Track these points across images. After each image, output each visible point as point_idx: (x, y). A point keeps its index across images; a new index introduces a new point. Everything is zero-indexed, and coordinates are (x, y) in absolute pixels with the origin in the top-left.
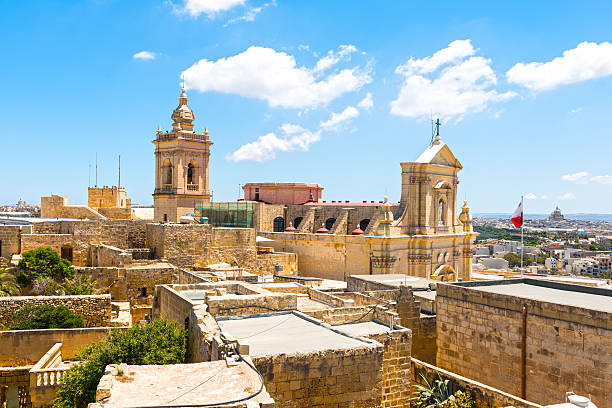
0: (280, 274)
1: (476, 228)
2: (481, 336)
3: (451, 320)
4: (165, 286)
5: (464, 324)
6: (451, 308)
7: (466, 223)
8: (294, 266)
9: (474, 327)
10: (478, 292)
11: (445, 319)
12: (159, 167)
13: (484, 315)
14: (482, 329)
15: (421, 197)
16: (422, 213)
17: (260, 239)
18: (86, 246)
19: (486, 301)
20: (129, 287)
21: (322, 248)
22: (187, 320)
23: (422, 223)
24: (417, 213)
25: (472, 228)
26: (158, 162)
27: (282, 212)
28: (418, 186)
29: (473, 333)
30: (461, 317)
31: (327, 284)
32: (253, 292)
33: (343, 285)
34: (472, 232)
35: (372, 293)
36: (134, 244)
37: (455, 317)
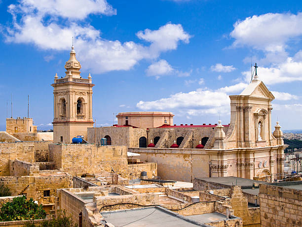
0: (144, 178)
1: (286, 141)
2: (294, 222)
3: (271, 211)
4: (63, 189)
5: (281, 213)
6: (270, 202)
7: (276, 137)
8: (155, 172)
9: (288, 215)
10: (290, 190)
11: (266, 210)
12: (56, 105)
13: (295, 207)
14: (294, 217)
15: (245, 119)
16: (246, 132)
17: (130, 154)
18: (6, 161)
19: (296, 196)
20: (37, 190)
21: (174, 160)
22: (81, 214)
23: (246, 139)
24: (242, 132)
25: (283, 141)
26: (55, 100)
27: (146, 133)
28: (242, 113)
29: (288, 220)
30: (278, 209)
31: (179, 185)
32: (127, 193)
33: (190, 185)
34: (283, 144)
35: (212, 192)
36: (40, 159)
37: (274, 208)
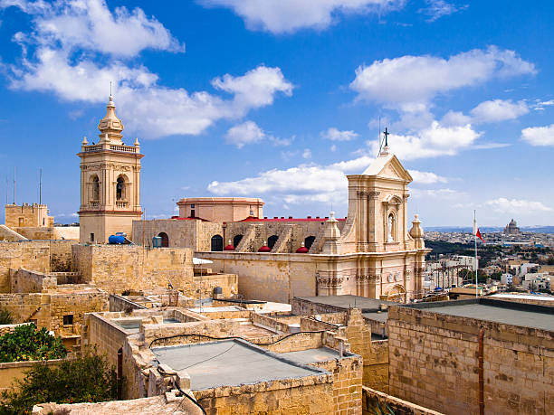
0: (219, 296)
1: (428, 243)
2: (436, 361)
3: (404, 345)
4: (94, 314)
5: (418, 348)
6: (404, 332)
7: (414, 237)
8: (234, 288)
9: (427, 351)
10: (432, 314)
11: (397, 343)
12: (84, 185)
13: (439, 339)
14: (436, 353)
15: (370, 211)
16: (371, 229)
17: (197, 261)
18: (5, 270)
19: (440, 323)
20: (53, 315)
21: (263, 270)
22: (121, 351)
23: (371, 240)
24: (365, 229)
25: (423, 244)
26: (83, 177)
27: (221, 230)
28: (365, 201)
29: (428, 358)
30: (415, 341)
31: (271, 307)
32: (191, 319)
33: (287, 308)
34: (423, 248)
35: (319, 317)
36: (58, 268)
37: (408, 341)
